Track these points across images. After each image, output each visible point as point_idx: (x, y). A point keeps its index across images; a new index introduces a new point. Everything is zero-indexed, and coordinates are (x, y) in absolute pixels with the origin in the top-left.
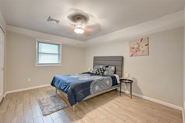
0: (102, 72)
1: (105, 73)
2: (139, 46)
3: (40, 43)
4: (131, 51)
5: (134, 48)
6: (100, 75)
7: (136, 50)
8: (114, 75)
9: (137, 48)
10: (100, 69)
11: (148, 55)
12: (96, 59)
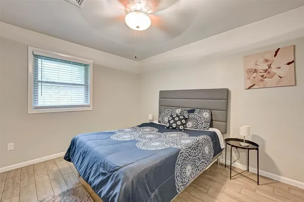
0: (182, 124)
1: (190, 125)
2: (270, 66)
3: (39, 60)
4: (249, 78)
5: (256, 71)
6: (180, 130)
7: (262, 74)
8: (211, 130)
9: (266, 71)
10: (178, 116)
11: (296, 85)
12: (163, 95)
